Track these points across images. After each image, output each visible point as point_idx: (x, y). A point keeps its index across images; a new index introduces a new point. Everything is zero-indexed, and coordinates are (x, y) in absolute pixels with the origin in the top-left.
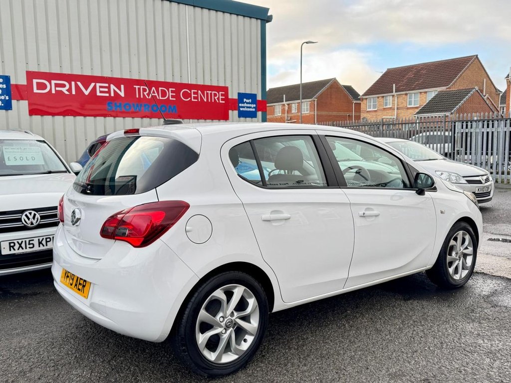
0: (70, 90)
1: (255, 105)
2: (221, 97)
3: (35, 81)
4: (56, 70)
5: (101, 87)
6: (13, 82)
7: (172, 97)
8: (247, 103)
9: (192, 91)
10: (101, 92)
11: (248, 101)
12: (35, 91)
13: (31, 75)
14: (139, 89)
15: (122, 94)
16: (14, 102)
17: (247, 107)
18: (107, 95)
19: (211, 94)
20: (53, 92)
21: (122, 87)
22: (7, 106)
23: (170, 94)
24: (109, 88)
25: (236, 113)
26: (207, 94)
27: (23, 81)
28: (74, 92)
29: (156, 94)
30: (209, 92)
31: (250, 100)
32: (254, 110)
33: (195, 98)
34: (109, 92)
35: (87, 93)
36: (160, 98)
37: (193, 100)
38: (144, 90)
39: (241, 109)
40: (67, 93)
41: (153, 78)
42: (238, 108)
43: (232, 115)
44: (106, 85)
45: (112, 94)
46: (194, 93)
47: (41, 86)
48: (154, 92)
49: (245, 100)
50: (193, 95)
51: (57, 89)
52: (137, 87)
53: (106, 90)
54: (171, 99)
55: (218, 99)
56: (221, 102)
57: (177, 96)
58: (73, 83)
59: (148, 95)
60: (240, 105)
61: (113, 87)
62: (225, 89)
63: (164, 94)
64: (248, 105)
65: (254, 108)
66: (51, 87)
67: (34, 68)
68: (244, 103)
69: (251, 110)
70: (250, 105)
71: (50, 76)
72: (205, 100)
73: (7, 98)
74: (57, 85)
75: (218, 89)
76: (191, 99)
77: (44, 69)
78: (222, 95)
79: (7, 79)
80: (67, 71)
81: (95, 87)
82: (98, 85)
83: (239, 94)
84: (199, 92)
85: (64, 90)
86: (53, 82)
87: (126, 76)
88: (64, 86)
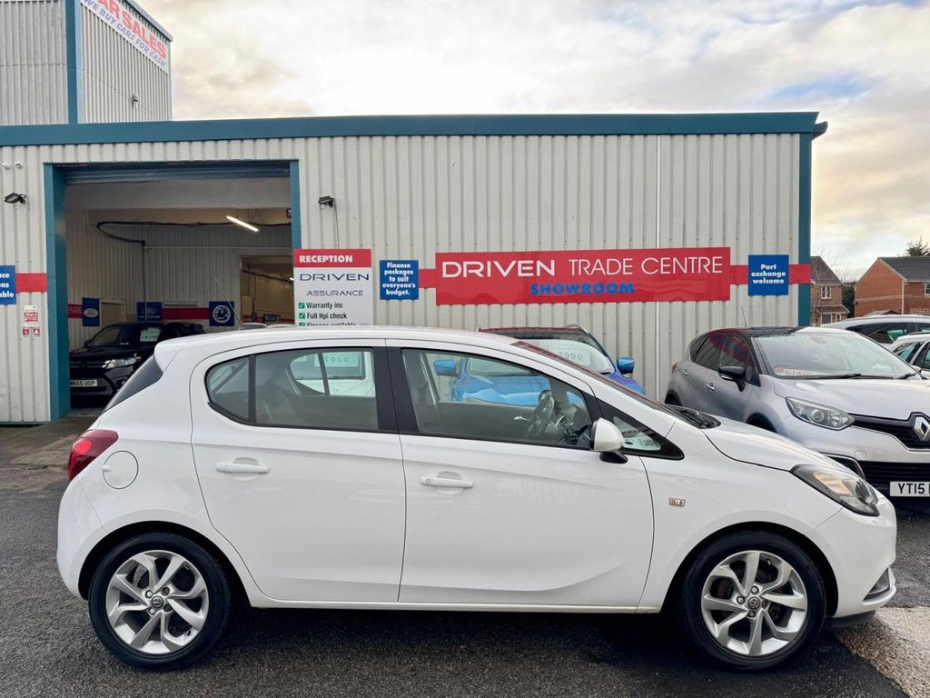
0: (484, 272)
1: (784, 274)
2: (714, 265)
3: (445, 264)
4: (469, 249)
5: (523, 265)
6: (421, 267)
7: (627, 270)
8: (767, 271)
9: (662, 259)
10: (523, 271)
11: (768, 267)
12: (445, 275)
13: (441, 258)
14: (577, 263)
15: (552, 272)
16: (421, 291)
17: (768, 278)
18: (532, 275)
19: (696, 261)
20: (465, 275)
21: (553, 262)
22: (413, 295)
23: (625, 266)
24: (534, 265)
25: (744, 288)
26: (689, 261)
27: (431, 265)
28: (489, 275)
29: (602, 269)
30: (693, 259)
31: (775, 266)
32: (782, 281)
33: (665, 269)
34: (534, 271)
35: (505, 274)
36: (608, 273)
37: (662, 272)
38: (584, 264)
39: (755, 282)
40: (481, 275)
41: (598, 246)
42: (749, 281)
43: (737, 294)
44: (532, 262)
45: (538, 274)
46: (665, 262)
47: (452, 270)
48: (598, 266)
49: (763, 266)
50: (662, 265)
51: (470, 271)
52: (573, 261)
53: (531, 268)
54: (624, 273)
55: (710, 267)
56: (714, 271)
57: (636, 268)
58: (489, 263)
59: (590, 270)
60: (753, 274)
61: (539, 264)
62: (725, 252)
63: (614, 267)
64: (770, 274)
65: (782, 278)
66: (463, 269)
67: (444, 249)
68: (761, 271)
69: (776, 281)
70: (774, 274)
71: (461, 257)
72: (685, 272)
73: (414, 286)
74: (469, 267)
75: (710, 252)
76: (660, 271)
77: (456, 249)
78: (717, 261)
79: (414, 264)
80: (482, 249)
81: (516, 265)
82: (520, 263)
83: (751, 258)
84: (675, 259)
85: (478, 272)
86: (465, 264)
87: (559, 247)
88: (478, 267)
